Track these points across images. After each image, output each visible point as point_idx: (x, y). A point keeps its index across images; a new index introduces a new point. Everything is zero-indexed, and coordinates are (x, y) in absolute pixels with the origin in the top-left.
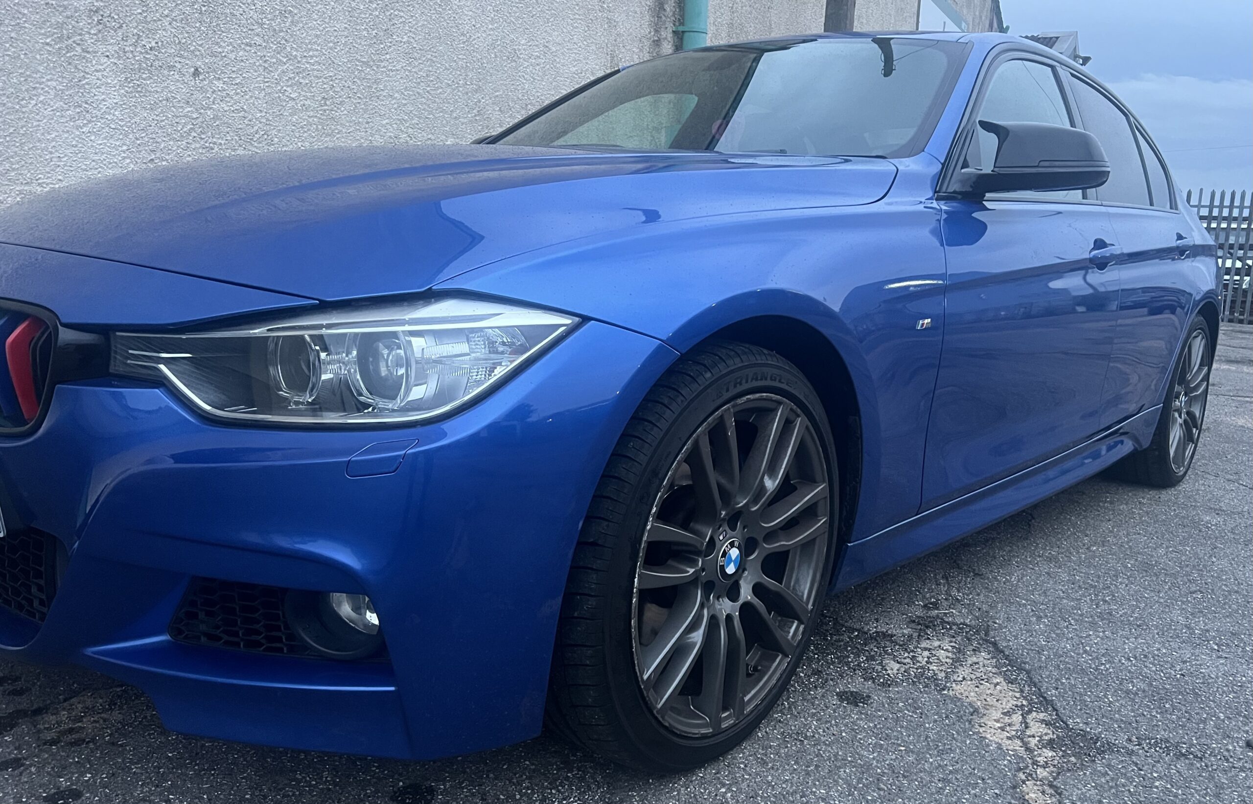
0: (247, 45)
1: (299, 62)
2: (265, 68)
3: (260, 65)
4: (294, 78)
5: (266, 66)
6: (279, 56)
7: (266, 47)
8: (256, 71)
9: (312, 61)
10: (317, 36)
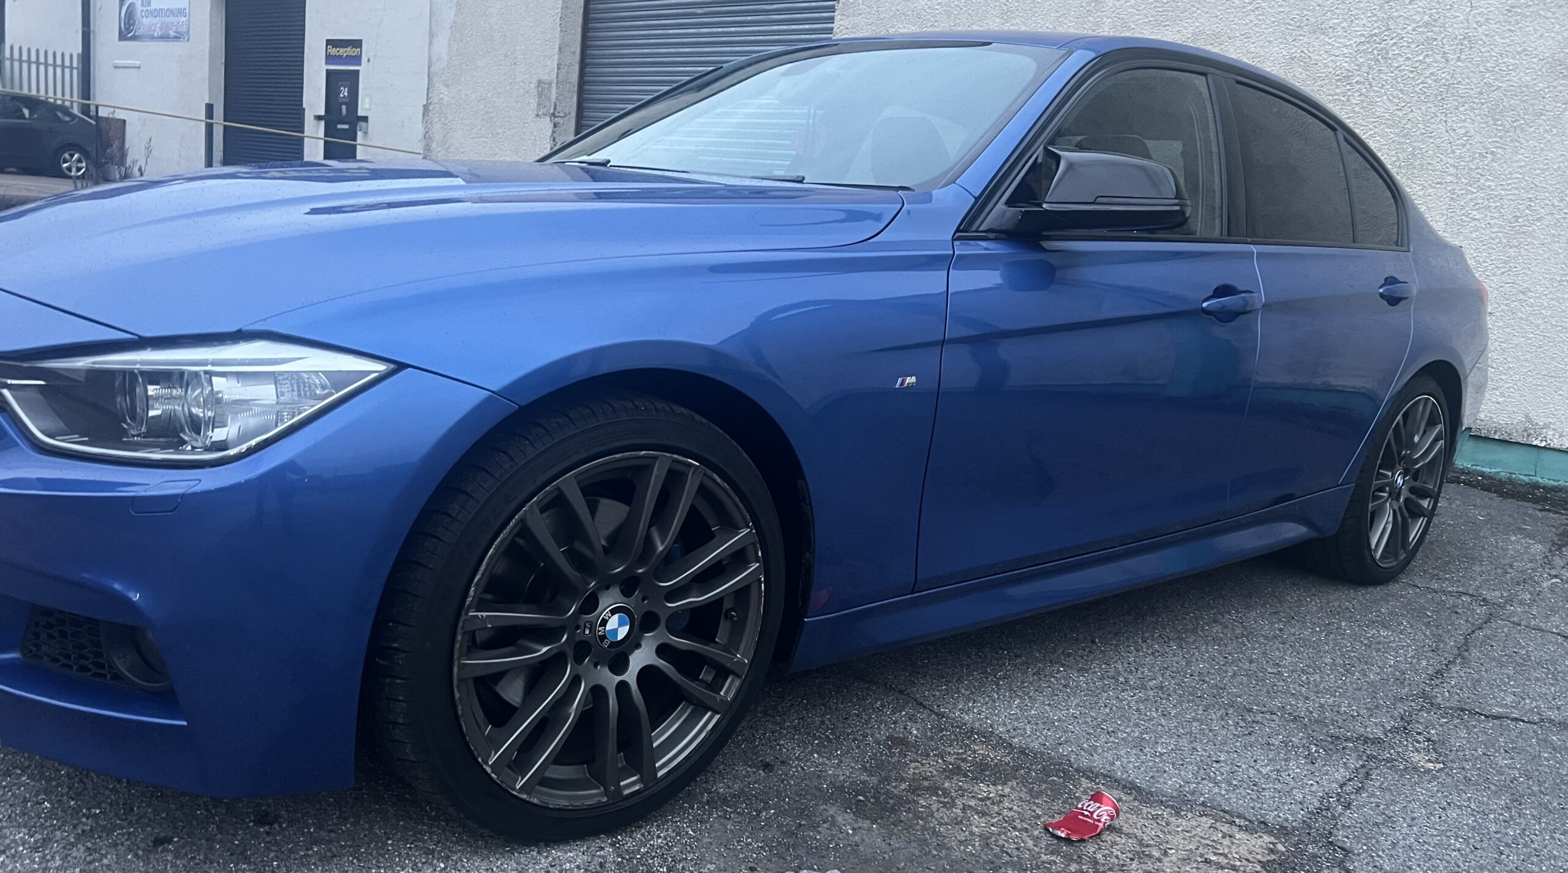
0: (1438, 183)
1: (1492, 190)
2: (1452, 199)
3: (1448, 197)
4: (1483, 203)
5: (1454, 196)
6: (1469, 188)
7: (1457, 182)
8: (1441, 202)
9: (1509, 187)
10: (1521, 167)
